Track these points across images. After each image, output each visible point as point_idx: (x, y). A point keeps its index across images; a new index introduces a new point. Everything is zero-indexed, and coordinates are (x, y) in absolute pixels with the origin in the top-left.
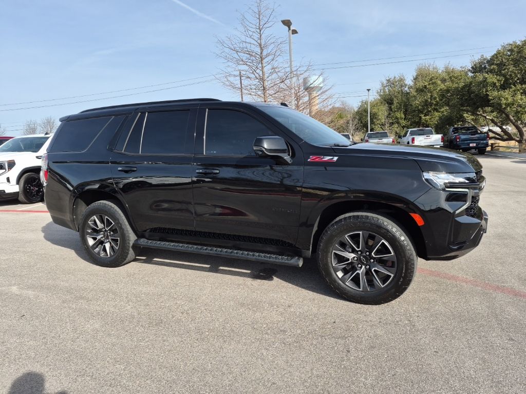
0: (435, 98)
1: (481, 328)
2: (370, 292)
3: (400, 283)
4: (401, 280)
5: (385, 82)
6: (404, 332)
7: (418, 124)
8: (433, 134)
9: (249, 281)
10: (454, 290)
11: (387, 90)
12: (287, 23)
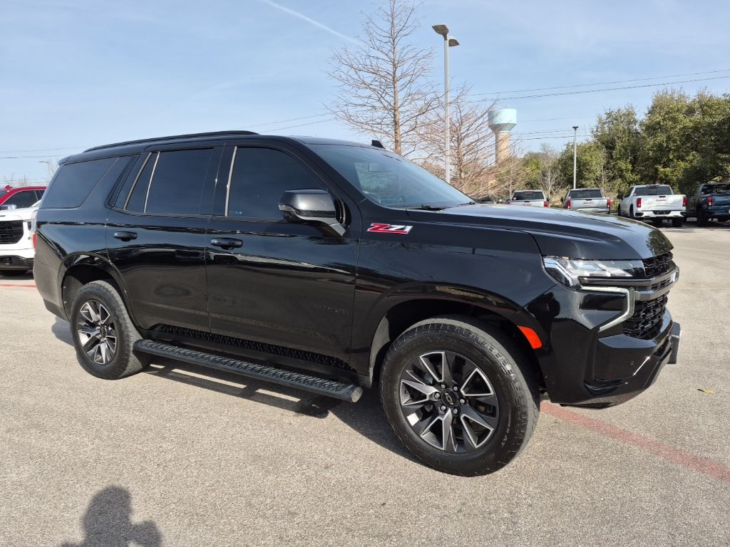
0: (675, 141)
1: (634, 541)
2: (455, 453)
3: (503, 444)
4: (505, 440)
5: (604, 117)
6: (492, 535)
7: (653, 178)
8: (670, 194)
9: (290, 417)
10: (615, 458)
11: (607, 129)
12: (442, 30)
